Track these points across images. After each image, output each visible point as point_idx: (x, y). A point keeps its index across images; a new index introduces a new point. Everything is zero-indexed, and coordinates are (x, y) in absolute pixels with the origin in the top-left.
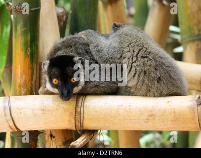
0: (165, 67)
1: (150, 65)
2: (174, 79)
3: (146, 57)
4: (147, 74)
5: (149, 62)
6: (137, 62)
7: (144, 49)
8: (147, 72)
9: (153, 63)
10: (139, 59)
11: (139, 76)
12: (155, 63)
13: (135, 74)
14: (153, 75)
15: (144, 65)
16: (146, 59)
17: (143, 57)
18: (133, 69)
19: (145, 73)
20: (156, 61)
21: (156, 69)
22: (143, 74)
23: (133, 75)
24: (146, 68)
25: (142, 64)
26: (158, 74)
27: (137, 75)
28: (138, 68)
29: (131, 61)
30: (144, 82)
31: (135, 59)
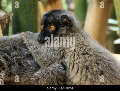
0: (105, 61)
1: (91, 61)
2: (115, 71)
3: (87, 54)
4: (90, 69)
5: (90, 58)
6: (79, 59)
7: (85, 47)
8: (90, 67)
9: (94, 58)
10: (81, 56)
11: (82, 72)
12: (95, 58)
13: (78, 70)
14: (95, 69)
15: (86, 61)
16: (87, 56)
17: (84, 54)
18: (76, 66)
19: (87, 68)
20: (96, 56)
21: (98, 64)
22: (85, 69)
23: (76, 71)
24: (88, 64)
25: (83, 60)
26: (100, 68)
27: (79, 71)
28: (80, 64)
29: (72, 59)
30: (87, 77)
31: (76, 57)
